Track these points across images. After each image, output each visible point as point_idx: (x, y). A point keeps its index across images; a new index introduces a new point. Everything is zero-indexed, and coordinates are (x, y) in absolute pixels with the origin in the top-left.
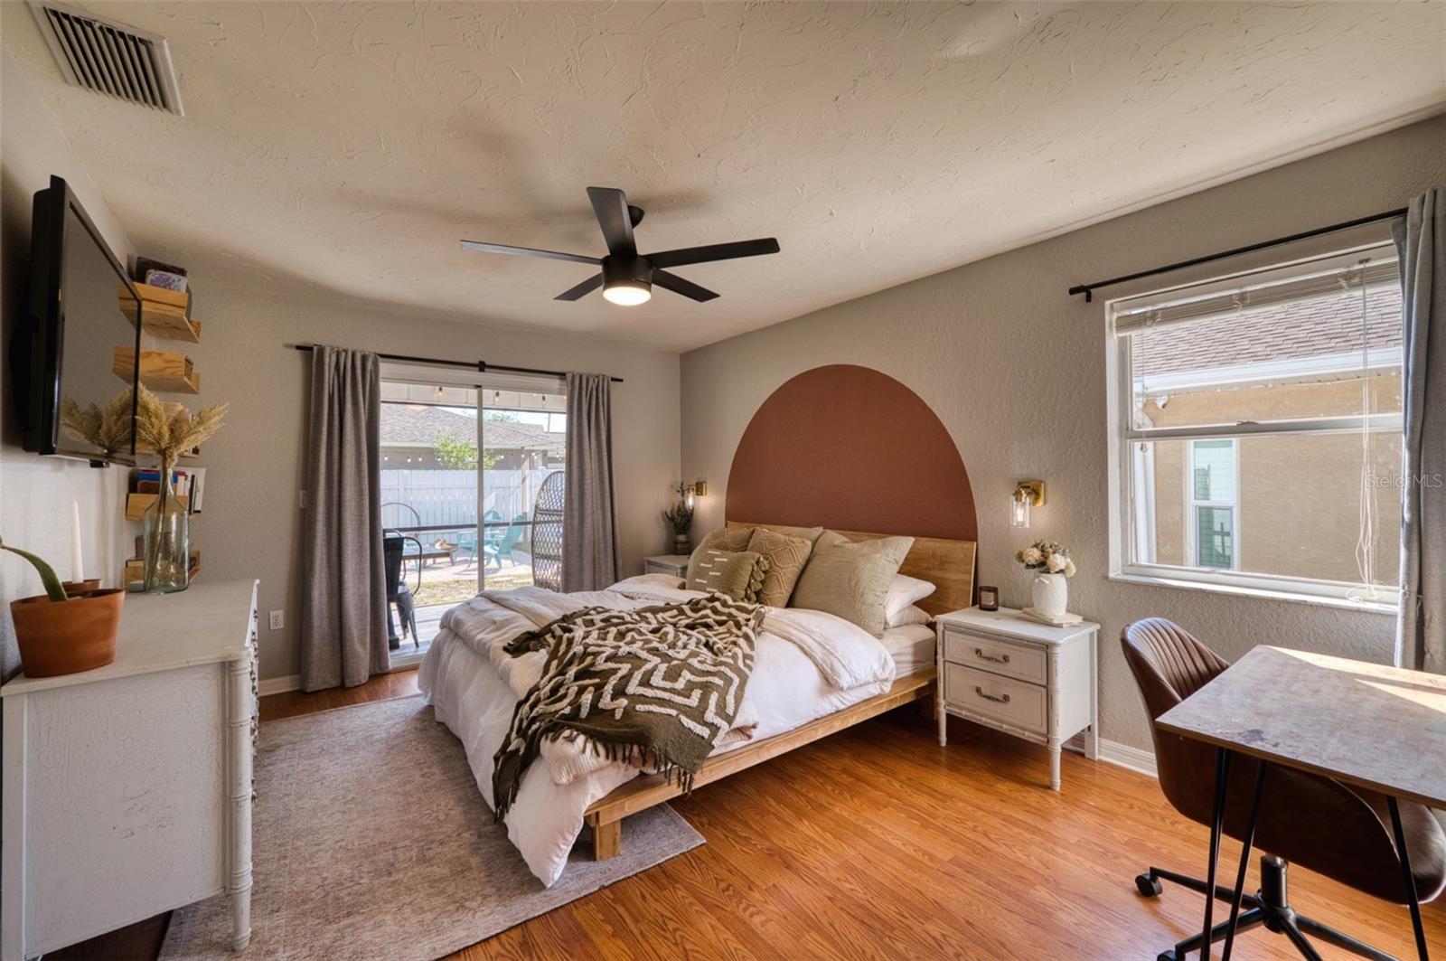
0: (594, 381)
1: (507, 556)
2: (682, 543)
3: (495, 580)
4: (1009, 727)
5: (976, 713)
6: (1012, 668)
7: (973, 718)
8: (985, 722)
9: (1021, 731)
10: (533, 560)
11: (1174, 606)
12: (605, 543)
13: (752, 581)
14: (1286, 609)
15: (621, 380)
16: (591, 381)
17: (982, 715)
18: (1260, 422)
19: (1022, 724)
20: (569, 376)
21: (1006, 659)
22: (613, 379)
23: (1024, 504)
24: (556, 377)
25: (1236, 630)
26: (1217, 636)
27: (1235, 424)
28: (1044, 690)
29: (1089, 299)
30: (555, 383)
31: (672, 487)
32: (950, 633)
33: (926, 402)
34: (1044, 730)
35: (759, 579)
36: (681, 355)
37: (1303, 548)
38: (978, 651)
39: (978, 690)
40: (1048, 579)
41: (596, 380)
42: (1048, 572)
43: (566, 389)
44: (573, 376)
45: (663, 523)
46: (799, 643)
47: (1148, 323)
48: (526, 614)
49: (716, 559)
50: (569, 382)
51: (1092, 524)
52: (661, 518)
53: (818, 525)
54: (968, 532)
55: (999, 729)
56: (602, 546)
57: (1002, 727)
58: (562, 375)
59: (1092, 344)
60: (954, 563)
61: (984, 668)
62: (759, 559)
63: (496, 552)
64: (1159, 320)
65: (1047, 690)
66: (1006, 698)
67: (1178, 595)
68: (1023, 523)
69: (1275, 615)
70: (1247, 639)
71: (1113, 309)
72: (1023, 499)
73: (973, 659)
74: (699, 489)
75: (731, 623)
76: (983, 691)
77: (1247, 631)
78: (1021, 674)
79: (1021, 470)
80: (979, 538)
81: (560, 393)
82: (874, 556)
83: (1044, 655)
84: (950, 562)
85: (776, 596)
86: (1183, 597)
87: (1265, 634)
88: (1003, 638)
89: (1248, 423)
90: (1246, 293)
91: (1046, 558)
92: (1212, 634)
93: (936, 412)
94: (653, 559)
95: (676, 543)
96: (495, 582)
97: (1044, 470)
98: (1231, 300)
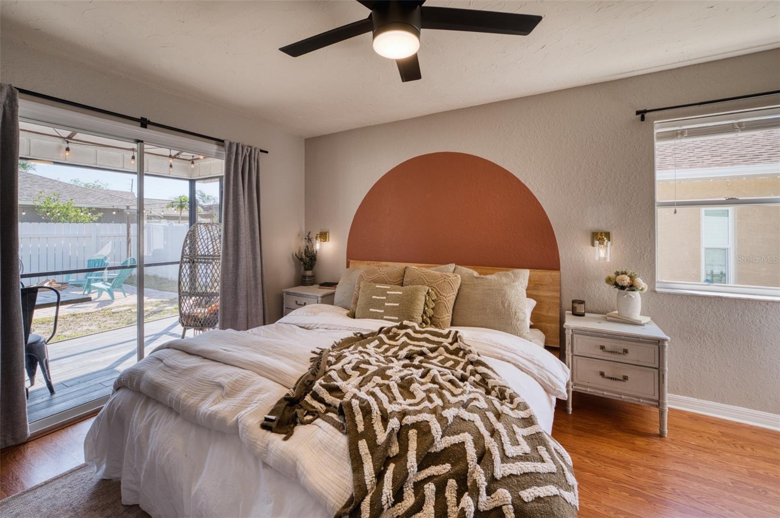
0: (247, 150)
1: (119, 289)
2: (310, 277)
3: (113, 311)
4: (626, 397)
5: (599, 389)
6: (631, 357)
7: (597, 393)
8: (607, 395)
9: (637, 399)
10: (180, 297)
11: (699, 307)
12: (256, 280)
13: (426, 308)
14: (771, 306)
15: (267, 152)
16: (245, 150)
17: (604, 390)
18: (739, 198)
19: (637, 394)
20: (227, 144)
21: (626, 351)
22: (261, 151)
23: (607, 246)
24: (214, 142)
25: (740, 319)
26: (728, 323)
27: (725, 199)
28: (656, 371)
29: (643, 119)
30: (213, 147)
31: (299, 235)
32: (577, 335)
33: (520, 179)
34: (656, 398)
35: (431, 306)
36: (305, 139)
37: (763, 269)
38: (602, 348)
39: (602, 374)
40: (633, 295)
41: (249, 149)
42: (633, 290)
43: (224, 154)
44: (231, 144)
45: (293, 263)
46: (513, 361)
47: (679, 136)
48: (258, 370)
49: (388, 292)
50: (227, 148)
51: (644, 258)
52: (291, 259)
53: (452, 262)
54: (553, 264)
55: (620, 399)
56: (252, 283)
57: (621, 398)
58: (220, 142)
59: (645, 147)
60: (545, 285)
61: (608, 359)
62: (428, 290)
63: (109, 287)
64: (686, 135)
65: (659, 371)
66: (625, 378)
67: (702, 300)
68: (605, 259)
69: (765, 310)
70: (747, 324)
71: (659, 127)
72: (605, 243)
73: (599, 353)
74: (324, 236)
75: (442, 349)
76: (606, 374)
77: (747, 320)
78: (638, 361)
79: (594, 224)
80: (561, 268)
81: (218, 156)
82: (514, 284)
83: (657, 347)
84: (542, 285)
85: (446, 318)
86: (705, 302)
87: (758, 321)
88: (623, 337)
89: (732, 198)
90: (742, 122)
91: (633, 281)
92: (725, 322)
93: (528, 187)
94: (292, 290)
95: (304, 277)
96: (113, 313)
97: (610, 225)
98: (733, 126)
